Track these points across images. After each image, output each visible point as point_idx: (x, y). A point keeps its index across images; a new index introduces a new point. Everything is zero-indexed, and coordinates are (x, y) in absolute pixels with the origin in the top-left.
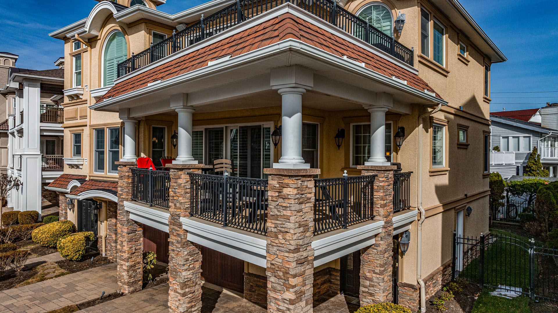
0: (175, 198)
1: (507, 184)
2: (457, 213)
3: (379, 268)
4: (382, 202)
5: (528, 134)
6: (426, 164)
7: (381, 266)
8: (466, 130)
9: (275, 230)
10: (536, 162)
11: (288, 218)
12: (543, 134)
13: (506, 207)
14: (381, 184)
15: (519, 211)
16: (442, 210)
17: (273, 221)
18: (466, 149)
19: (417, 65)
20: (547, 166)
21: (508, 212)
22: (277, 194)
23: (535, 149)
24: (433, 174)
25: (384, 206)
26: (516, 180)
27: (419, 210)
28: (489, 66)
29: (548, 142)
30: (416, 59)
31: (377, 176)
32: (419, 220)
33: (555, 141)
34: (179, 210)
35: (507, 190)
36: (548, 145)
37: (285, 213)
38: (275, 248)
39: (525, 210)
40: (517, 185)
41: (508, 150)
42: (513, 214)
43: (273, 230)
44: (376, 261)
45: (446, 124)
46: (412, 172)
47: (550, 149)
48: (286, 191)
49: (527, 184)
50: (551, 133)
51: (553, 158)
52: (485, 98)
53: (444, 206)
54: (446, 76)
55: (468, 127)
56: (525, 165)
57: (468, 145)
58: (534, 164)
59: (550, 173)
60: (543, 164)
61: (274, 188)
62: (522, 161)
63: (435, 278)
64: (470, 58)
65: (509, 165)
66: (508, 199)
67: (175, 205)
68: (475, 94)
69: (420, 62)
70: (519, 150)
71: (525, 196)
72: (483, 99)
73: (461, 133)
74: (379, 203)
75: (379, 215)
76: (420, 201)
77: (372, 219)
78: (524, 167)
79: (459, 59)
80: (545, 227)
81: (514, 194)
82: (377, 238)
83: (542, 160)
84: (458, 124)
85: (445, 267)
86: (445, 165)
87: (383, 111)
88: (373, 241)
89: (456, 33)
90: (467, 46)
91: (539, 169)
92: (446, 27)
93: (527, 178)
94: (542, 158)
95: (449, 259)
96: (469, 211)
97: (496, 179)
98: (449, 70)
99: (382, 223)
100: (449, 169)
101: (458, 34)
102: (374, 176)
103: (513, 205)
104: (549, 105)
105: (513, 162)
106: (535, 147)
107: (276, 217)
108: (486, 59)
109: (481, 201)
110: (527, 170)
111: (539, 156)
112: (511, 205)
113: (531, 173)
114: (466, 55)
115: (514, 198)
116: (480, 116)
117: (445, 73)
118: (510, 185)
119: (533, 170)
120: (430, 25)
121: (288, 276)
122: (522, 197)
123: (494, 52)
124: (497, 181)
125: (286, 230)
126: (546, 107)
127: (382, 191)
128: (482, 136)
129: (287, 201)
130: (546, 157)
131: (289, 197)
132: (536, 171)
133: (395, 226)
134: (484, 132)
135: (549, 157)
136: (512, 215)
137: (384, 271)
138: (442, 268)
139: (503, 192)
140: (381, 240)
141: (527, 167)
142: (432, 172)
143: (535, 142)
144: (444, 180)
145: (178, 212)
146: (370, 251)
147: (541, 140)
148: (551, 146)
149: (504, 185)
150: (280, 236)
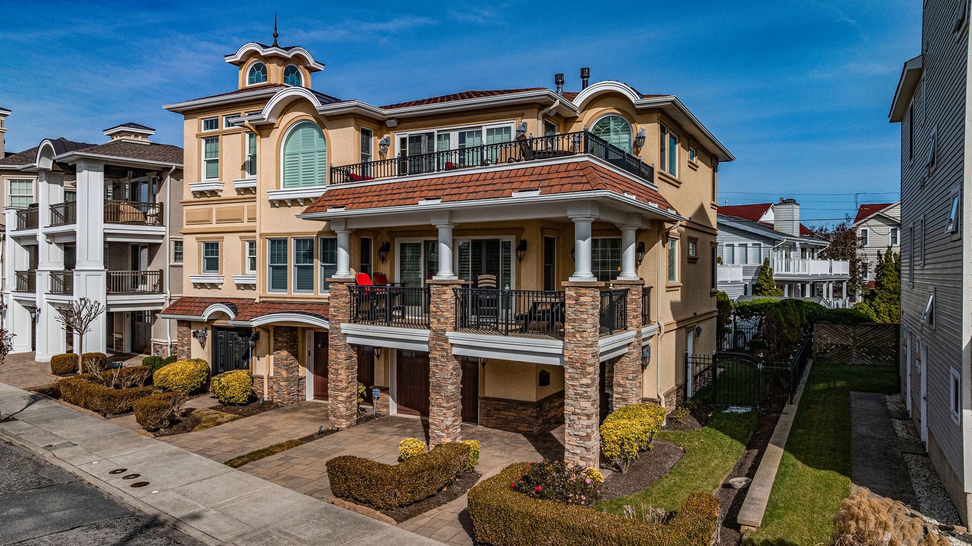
0: (438, 313)
1: (734, 305)
2: (688, 332)
3: (632, 375)
4: (635, 314)
5: (758, 240)
6: (663, 280)
7: (634, 372)
8: (695, 243)
9: (573, 331)
10: (767, 278)
11: (585, 321)
12: (776, 241)
13: (733, 333)
14: (633, 297)
15: (748, 339)
16: (676, 328)
17: (571, 324)
18: (695, 263)
19: (657, 182)
20: (781, 284)
21: (735, 341)
22: (574, 302)
23: (767, 262)
24: (670, 289)
25: (635, 317)
26: (744, 301)
27: (658, 324)
28: (717, 167)
29: (781, 252)
30: (656, 175)
31: (629, 289)
32: (658, 335)
33: (790, 251)
34: (444, 325)
35: (734, 313)
36: (782, 255)
37: (582, 316)
38: (573, 345)
39: (754, 337)
40: (745, 306)
41: (733, 263)
42: (741, 343)
43: (571, 331)
44: (629, 368)
45: (679, 238)
46: (652, 287)
47: (784, 261)
48: (582, 299)
49: (756, 305)
50: (785, 240)
51: (788, 273)
52: (713, 205)
53: (677, 323)
54: (678, 187)
55: (697, 239)
56: (754, 283)
57: (696, 259)
58: (765, 281)
59: (784, 293)
60: (775, 281)
61: (571, 297)
62: (750, 277)
63: (670, 396)
64: (699, 163)
65: (736, 282)
66: (735, 323)
67: (439, 321)
68: (704, 203)
69: (659, 178)
70: (746, 263)
71: (755, 320)
72: (710, 206)
73: (691, 245)
74: (631, 314)
75: (632, 326)
76: (660, 316)
77: (626, 329)
78: (753, 285)
79: (689, 166)
80: (774, 347)
81: (742, 318)
82: (630, 347)
83: (776, 276)
84: (688, 237)
85: (679, 388)
86: (677, 280)
87: (634, 229)
88: (626, 350)
89: (686, 139)
90: (696, 150)
91: (771, 288)
92: (679, 136)
93: (757, 298)
94: (775, 273)
95: (681, 381)
96: (699, 331)
97: (722, 299)
98: (681, 181)
99: (634, 333)
100: (682, 284)
101: (688, 139)
102: (627, 290)
103: (741, 332)
104: (783, 200)
105: (740, 278)
106: (766, 259)
107: (574, 321)
108: (713, 160)
109: (709, 322)
110: (757, 289)
111: (771, 270)
112: (738, 333)
113: (762, 293)
114: (695, 160)
115: (742, 323)
116: (709, 226)
117: (677, 184)
118: (738, 306)
119: (764, 290)
120: (667, 137)
121: (585, 365)
122: (751, 321)
123: (721, 152)
124: (723, 301)
125: (584, 330)
126: (780, 204)
127: (634, 303)
128: (709, 249)
129: (583, 307)
130: (779, 272)
131: (586, 304)
132: (767, 290)
133: (643, 337)
134: (712, 243)
135: (784, 272)
136: (741, 345)
137: (636, 377)
138: (676, 388)
139: (729, 315)
140: (634, 349)
141: (757, 285)
142: (669, 287)
143: (766, 251)
144: (677, 296)
145: (443, 327)
146: (623, 359)
147: (774, 249)
148: (786, 256)
149: (731, 307)
150: (577, 335)
